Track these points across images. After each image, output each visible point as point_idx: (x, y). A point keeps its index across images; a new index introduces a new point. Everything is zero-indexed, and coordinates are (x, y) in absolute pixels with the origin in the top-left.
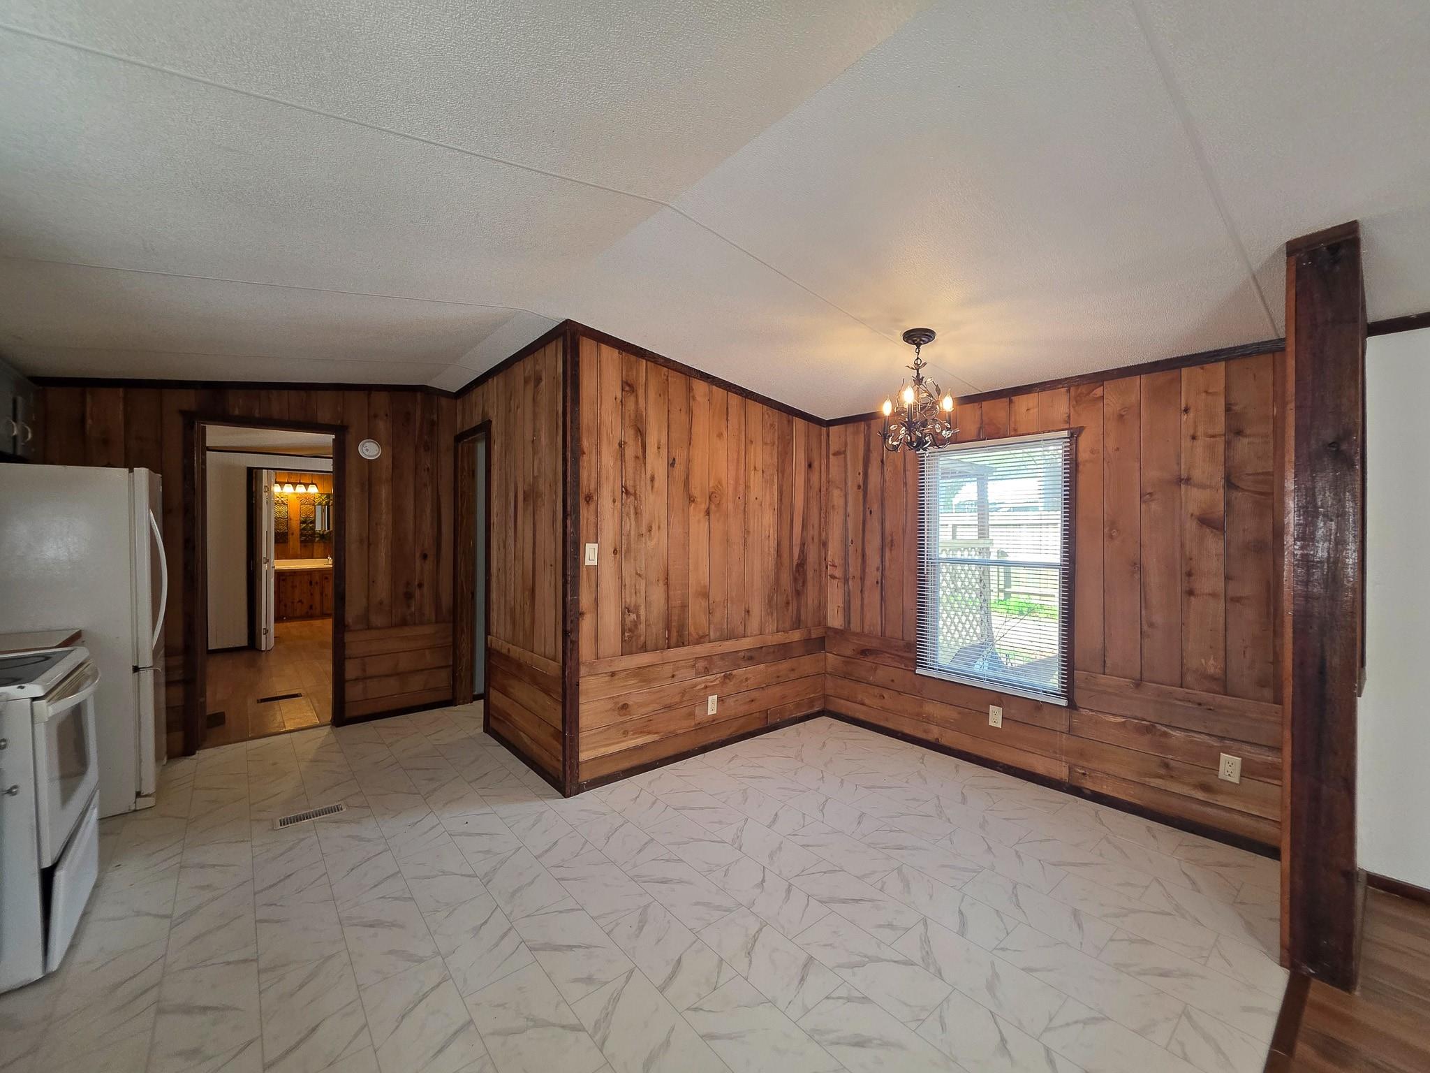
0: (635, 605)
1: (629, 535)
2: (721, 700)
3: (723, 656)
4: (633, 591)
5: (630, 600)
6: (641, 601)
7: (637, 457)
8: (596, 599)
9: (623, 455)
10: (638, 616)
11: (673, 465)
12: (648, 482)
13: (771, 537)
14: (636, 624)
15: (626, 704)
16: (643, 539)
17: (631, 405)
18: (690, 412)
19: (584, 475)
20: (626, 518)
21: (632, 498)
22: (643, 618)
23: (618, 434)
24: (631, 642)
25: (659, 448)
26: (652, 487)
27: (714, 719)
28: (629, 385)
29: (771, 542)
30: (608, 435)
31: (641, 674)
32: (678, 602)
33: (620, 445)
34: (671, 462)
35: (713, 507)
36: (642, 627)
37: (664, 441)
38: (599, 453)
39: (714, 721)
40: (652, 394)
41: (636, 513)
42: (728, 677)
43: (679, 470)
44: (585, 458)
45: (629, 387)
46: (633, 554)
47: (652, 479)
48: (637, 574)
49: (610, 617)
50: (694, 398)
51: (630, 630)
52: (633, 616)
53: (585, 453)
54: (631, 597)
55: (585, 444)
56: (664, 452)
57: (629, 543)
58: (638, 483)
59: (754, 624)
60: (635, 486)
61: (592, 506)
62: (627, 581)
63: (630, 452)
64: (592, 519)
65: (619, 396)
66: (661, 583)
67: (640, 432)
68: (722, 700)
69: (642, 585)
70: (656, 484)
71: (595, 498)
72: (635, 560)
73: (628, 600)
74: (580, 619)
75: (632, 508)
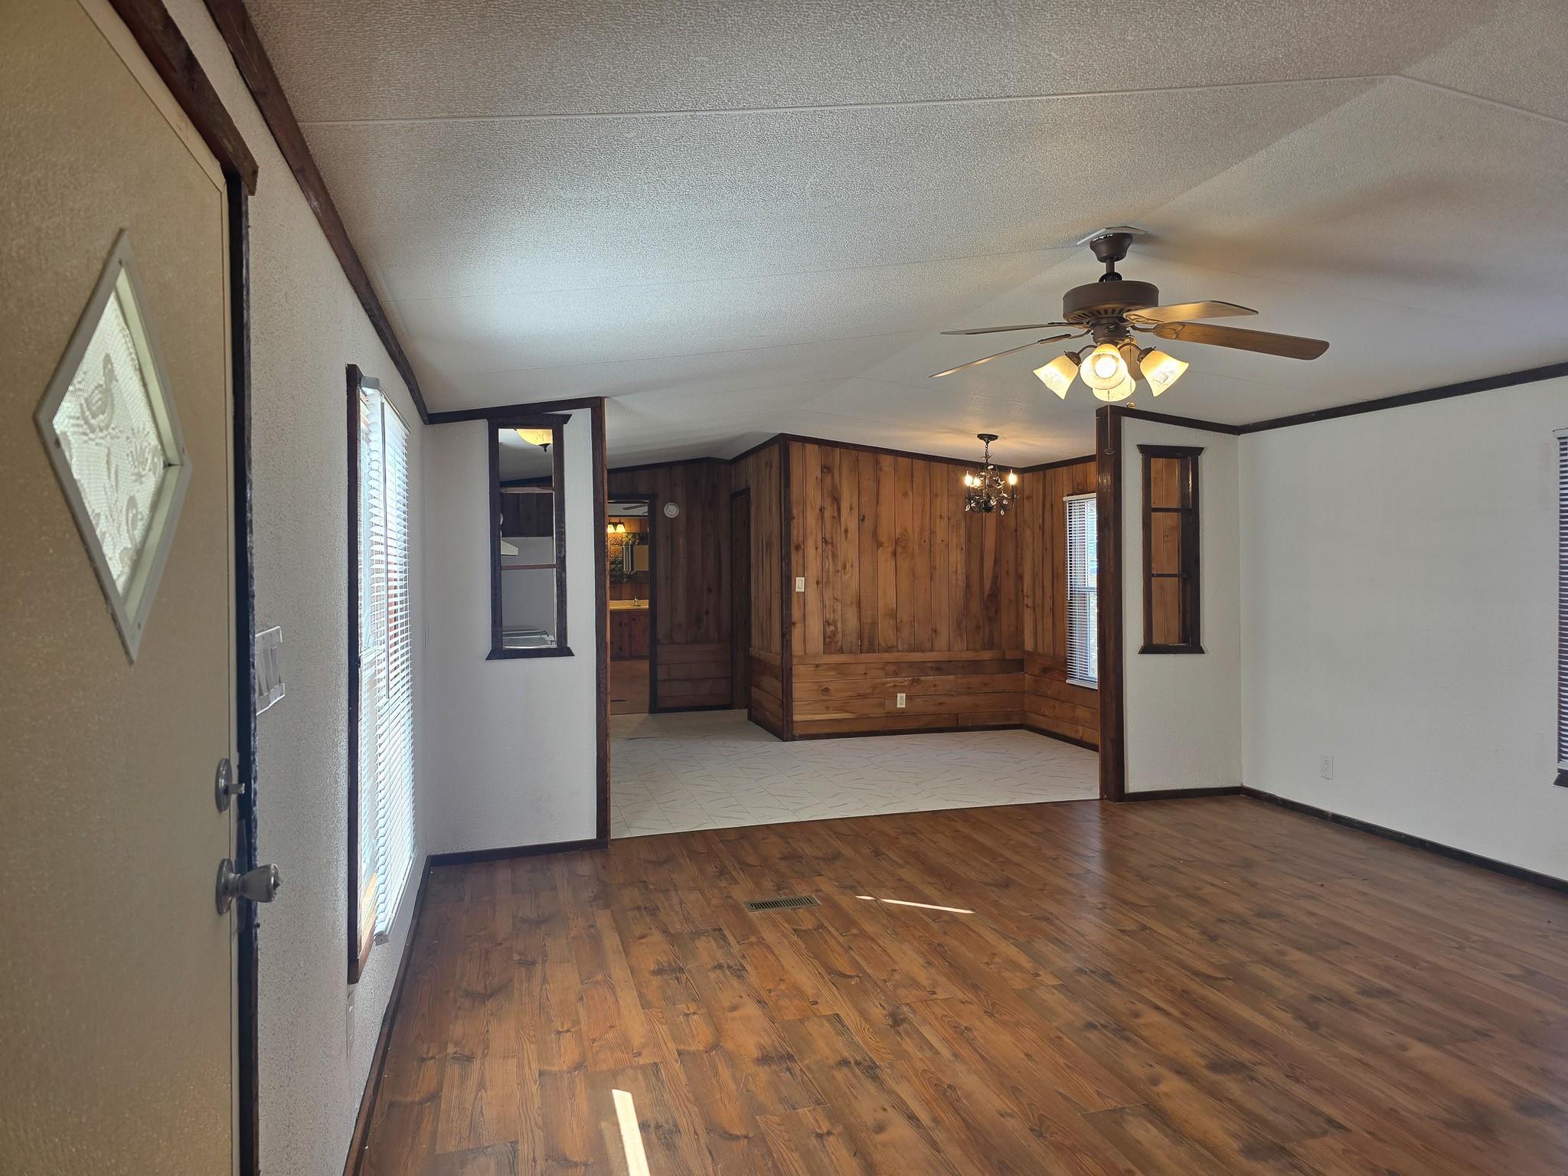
0: (833, 620)
1: (828, 572)
2: (909, 698)
3: (912, 664)
4: (832, 610)
5: (830, 616)
6: (838, 617)
7: (833, 517)
8: (804, 615)
9: (822, 517)
10: (836, 628)
11: (863, 520)
12: (843, 534)
13: (959, 572)
14: (834, 633)
15: (827, 688)
16: (839, 574)
17: (828, 480)
18: (878, 481)
19: (794, 532)
20: (825, 559)
21: (830, 546)
22: (840, 630)
23: (818, 503)
24: (830, 643)
25: (851, 509)
26: (846, 537)
27: (902, 711)
28: (826, 468)
29: (959, 577)
30: (811, 504)
31: (840, 669)
32: (869, 620)
33: (821, 510)
34: (861, 517)
35: (899, 549)
36: (839, 636)
37: (855, 504)
38: (804, 517)
39: (903, 713)
40: (845, 471)
41: (833, 556)
42: (915, 681)
43: (868, 524)
44: (795, 521)
45: (827, 469)
46: (831, 585)
47: (846, 531)
48: (834, 598)
49: (815, 627)
50: (881, 469)
51: (830, 637)
52: (832, 628)
53: (794, 518)
54: (830, 614)
55: (795, 511)
56: (856, 512)
57: (828, 578)
58: (834, 535)
59: (942, 641)
60: (832, 537)
61: (801, 553)
62: (827, 602)
63: (827, 514)
64: (801, 561)
65: (819, 476)
66: (854, 605)
67: (836, 500)
68: (911, 699)
69: (839, 606)
70: (849, 535)
71: (802, 547)
72: (833, 589)
73: (828, 616)
74: (793, 629)
75: (830, 552)
